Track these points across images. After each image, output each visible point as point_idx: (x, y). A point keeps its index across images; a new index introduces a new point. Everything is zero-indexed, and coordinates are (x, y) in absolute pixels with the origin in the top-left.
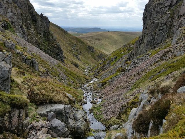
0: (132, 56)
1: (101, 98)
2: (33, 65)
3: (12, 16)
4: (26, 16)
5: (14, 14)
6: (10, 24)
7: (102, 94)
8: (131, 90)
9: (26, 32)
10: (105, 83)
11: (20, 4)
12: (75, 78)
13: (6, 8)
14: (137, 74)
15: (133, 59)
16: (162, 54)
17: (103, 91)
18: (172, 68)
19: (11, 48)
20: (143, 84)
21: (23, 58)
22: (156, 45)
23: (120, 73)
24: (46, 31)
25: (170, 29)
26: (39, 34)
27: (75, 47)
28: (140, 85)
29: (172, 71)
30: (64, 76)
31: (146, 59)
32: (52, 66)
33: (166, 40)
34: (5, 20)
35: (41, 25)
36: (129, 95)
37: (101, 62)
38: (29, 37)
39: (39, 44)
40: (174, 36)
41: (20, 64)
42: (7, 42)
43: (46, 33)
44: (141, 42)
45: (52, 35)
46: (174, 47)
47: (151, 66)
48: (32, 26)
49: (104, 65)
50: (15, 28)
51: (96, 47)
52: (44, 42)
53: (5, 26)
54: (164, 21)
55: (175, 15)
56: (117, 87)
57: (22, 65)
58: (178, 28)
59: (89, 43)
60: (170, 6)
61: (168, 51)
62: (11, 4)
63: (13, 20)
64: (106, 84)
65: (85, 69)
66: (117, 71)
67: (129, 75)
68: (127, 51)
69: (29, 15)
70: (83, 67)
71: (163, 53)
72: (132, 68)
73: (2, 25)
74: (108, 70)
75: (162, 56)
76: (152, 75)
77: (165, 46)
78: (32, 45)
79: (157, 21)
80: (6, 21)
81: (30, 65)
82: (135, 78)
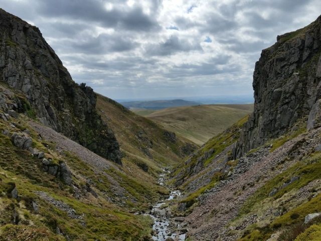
0: (239, 151)
1: (184, 232)
2: (61, 176)
3: (32, 90)
4: (55, 89)
5: (36, 86)
6: (28, 103)
7: (186, 224)
8: (239, 216)
9: (55, 115)
10: (192, 202)
11: (46, 69)
12: (140, 192)
13: (22, 77)
14: (248, 185)
15: (241, 155)
16: (290, 148)
17: (187, 219)
18: (310, 175)
19: (24, 147)
20: (259, 204)
21: (43, 164)
22: (279, 130)
23: (218, 183)
24: (90, 112)
25: (302, 101)
26: (78, 117)
27: (143, 135)
28: (254, 206)
29: (309, 180)
30: (119, 190)
31: (262, 156)
32: (99, 171)
33: (296, 121)
34: (20, 97)
35: (81, 102)
36: (235, 228)
37: (188, 159)
38: (60, 124)
39: (78, 134)
40: (310, 113)
41: (38, 175)
42: (16, 137)
43: (90, 115)
44: (254, 125)
45: (100, 117)
46: (310, 135)
47: (273, 169)
48: (66, 104)
49: (193, 166)
50: (37, 109)
51: (178, 133)
52: (86, 131)
53: (19, 107)
54: (290, 88)
55: (309, 78)
56: (214, 210)
57: (40, 177)
58: (316, 100)
59: (166, 126)
60: (299, 63)
61: (300, 141)
62: (30, 70)
63: (33, 96)
64: (194, 204)
65: (160, 172)
66: (212, 180)
67: (234, 187)
68: (232, 139)
69: (60, 87)
70: (157, 168)
71: (293, 145)
72: (240, 172)
73: (14, 106)
74: (199, 174)
75: (291, 151)
76: (275, 188)
77: (297, 132)
78: (65, 137)
79: (277, 90)
80: (20, 99)
81: (56, 175)
82: (245, 193)
